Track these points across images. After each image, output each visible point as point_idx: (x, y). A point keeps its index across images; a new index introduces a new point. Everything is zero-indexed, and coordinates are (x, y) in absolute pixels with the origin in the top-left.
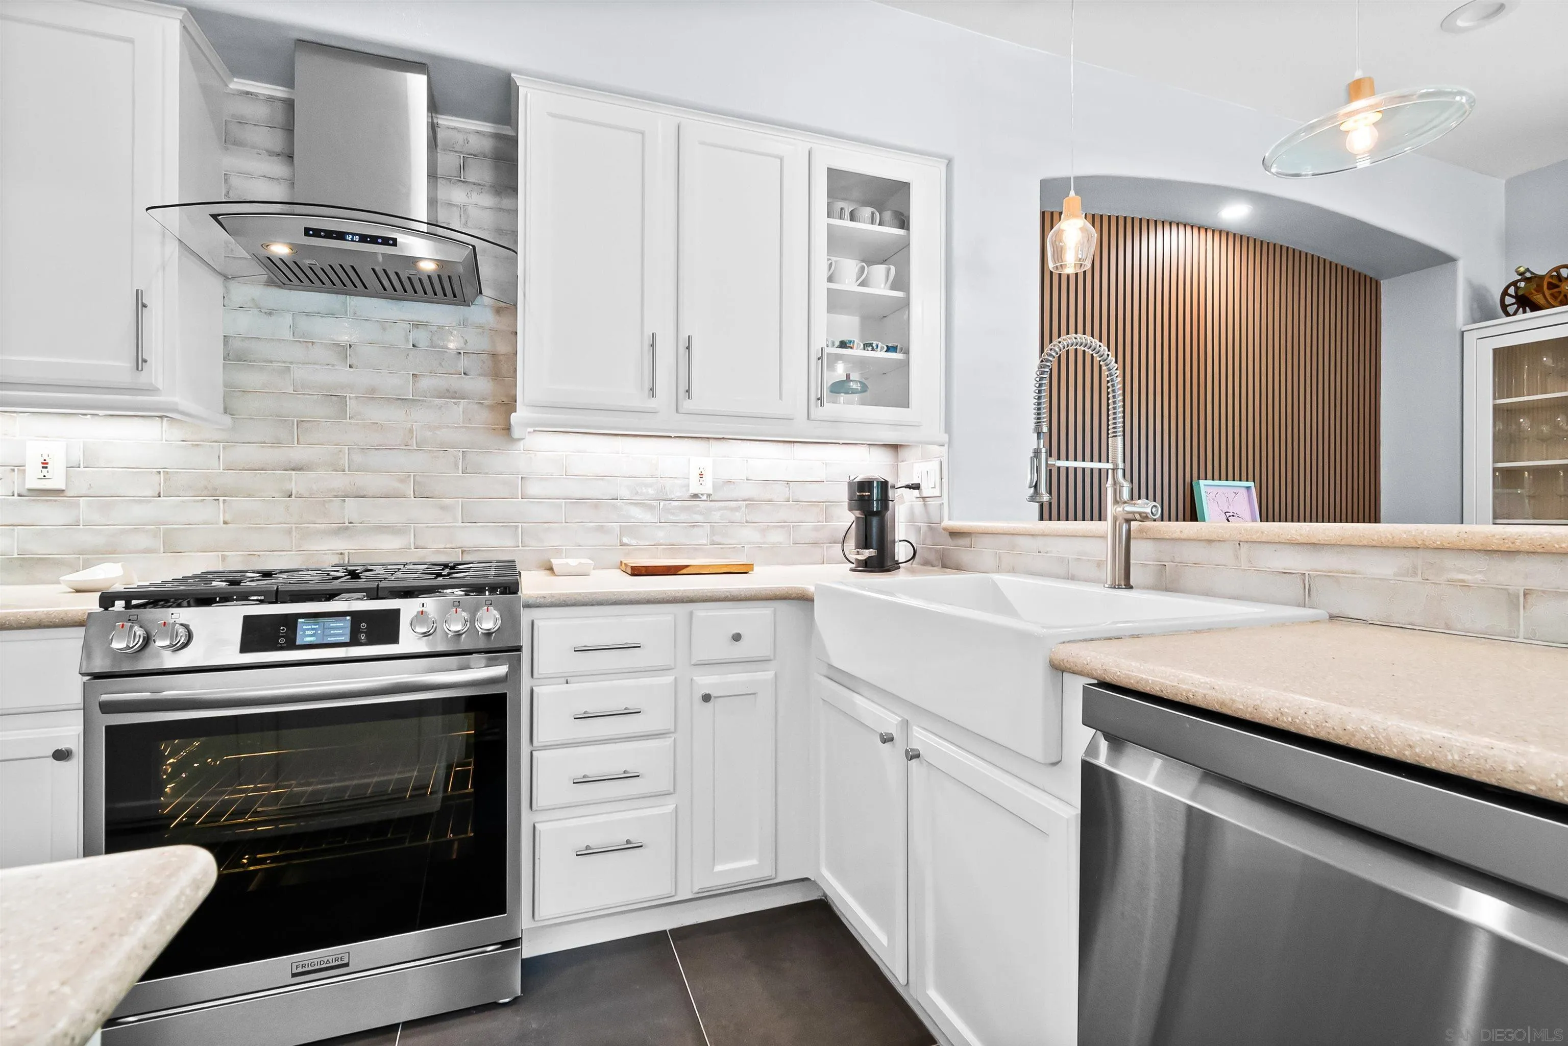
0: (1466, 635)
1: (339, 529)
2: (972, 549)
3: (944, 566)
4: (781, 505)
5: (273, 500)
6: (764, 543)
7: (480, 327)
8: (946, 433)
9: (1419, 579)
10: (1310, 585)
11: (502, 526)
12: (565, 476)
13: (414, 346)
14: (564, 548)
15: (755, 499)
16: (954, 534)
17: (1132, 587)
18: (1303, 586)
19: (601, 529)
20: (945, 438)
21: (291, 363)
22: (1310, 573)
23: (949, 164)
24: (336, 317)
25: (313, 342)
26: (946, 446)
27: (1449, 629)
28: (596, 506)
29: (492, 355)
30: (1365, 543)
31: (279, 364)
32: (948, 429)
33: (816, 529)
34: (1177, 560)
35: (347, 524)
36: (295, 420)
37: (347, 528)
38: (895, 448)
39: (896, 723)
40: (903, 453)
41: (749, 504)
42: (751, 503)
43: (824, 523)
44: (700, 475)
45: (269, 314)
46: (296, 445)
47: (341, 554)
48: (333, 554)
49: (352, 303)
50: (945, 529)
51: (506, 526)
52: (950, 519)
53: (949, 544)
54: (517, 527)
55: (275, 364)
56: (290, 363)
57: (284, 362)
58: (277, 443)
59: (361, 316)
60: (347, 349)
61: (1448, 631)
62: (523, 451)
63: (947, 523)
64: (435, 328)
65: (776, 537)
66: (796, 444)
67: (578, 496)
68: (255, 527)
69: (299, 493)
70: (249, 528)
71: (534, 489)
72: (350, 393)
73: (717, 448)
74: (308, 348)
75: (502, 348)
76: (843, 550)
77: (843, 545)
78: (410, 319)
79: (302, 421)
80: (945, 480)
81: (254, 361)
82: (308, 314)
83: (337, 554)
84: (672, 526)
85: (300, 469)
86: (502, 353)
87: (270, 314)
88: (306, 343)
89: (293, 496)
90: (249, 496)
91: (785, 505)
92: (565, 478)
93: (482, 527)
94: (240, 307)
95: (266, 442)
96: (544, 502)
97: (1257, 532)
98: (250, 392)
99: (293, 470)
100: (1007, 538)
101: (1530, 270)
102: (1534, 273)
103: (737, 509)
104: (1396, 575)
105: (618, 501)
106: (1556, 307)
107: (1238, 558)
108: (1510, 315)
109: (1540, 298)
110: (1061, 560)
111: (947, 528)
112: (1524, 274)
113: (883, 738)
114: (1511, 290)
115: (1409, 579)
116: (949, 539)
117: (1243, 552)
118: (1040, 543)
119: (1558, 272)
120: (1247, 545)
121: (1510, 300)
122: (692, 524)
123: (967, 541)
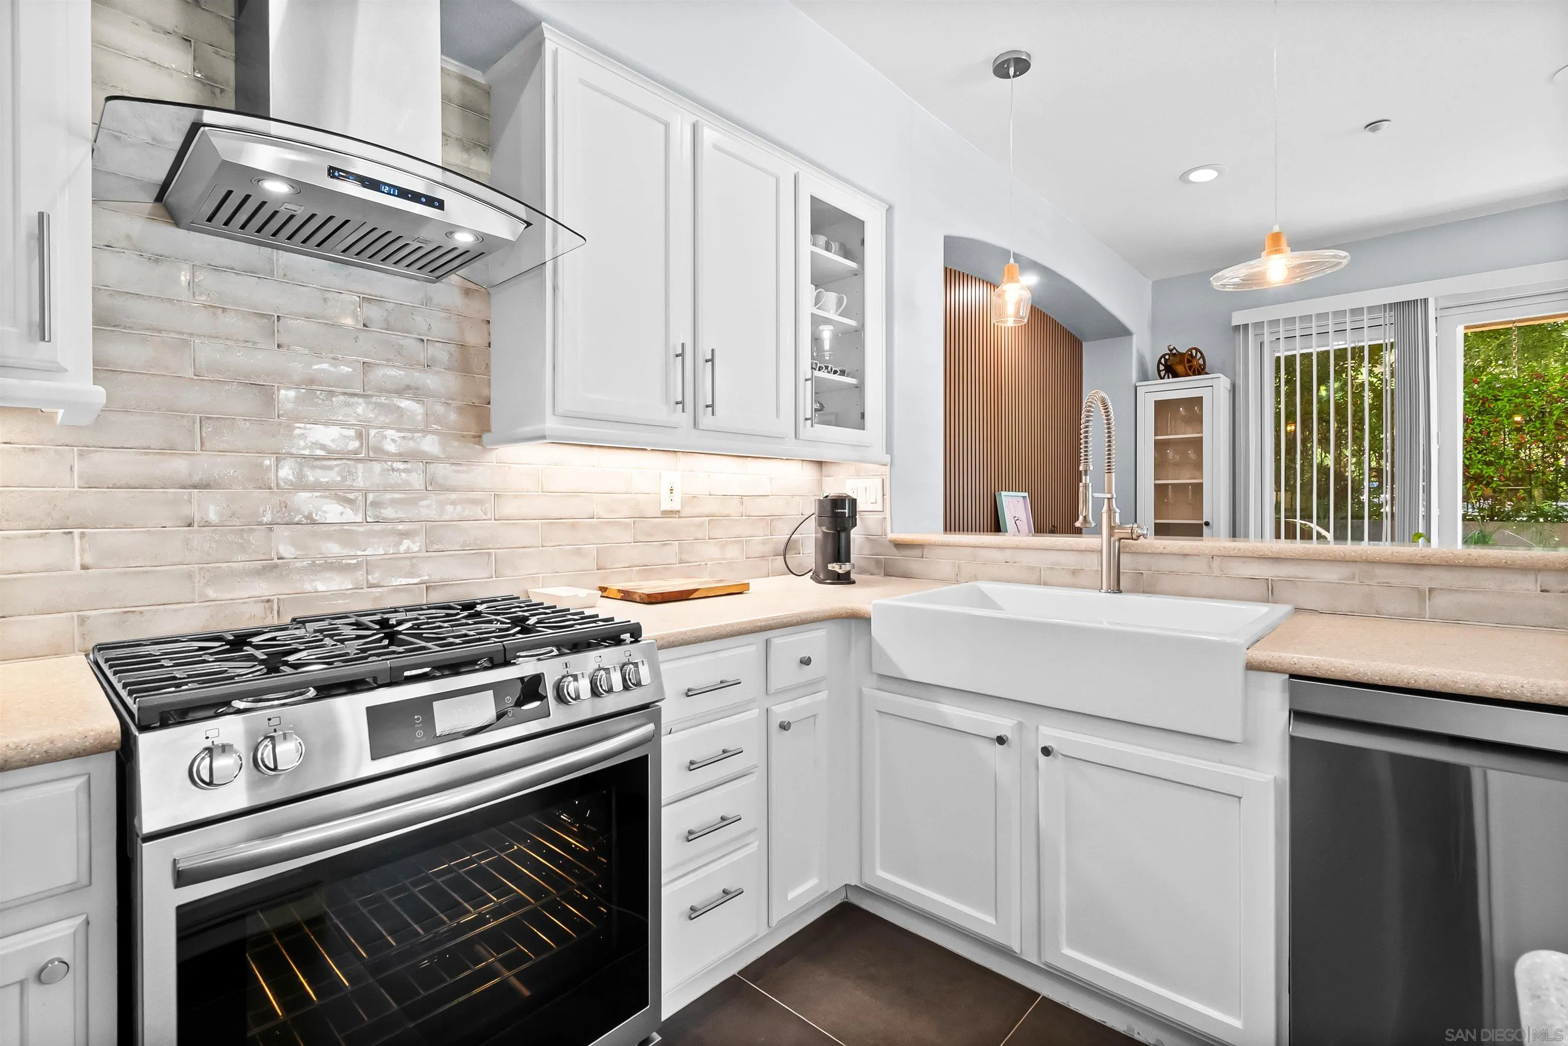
0: (1391, 617)
1: (264, 568)
2: (924, 559)
3: (887, 574)
4: (737, 520)
5: (163, 531)
6: (723, 559)
7: (447, 310)
8: (887, 453)
9: (1357, 582)
10: (1272, 587)
11: (474, 554)
12: (540, 493)
13: (365, 325)
14: (541, 575)
15: (716, 515)
16: (899, 545)
17: (1121, 592)
18: (1267, 589)
19: (578, 552)
20: (887, 458)
21: (191, 335)
22: (1273, 578)
23: (890, 210)
24: (259, 278)
25: (224, 308)
26: (889, 465)
27: (1378, 614)
28: (573, 526)
29: (460, 346)
30: (1322, 558)
31: (173, 335)
32: (889, 449)
33: (764, 543)
34: (1153, 568)
35: (276, 561)
36: (198, 416)
37: (276, 566)
38: (820, 464)
39: (1012, 725)
40: (825, 469)
41: (711, 520)
42: (712, 517)
43: (769, 537)
44: (671, 490)
45: (155, 260)
46: (199, 451)
47: (268, 601)
48: (256, 602)
49: (281, 261)
50: (891, 541)
51: (478, 553)
52: (892, 532)
53: (895, 554)
54: (489, 554)
55: (164, 334)
56: (189, 334)
57: (181, 333)
58: (169, 449)
59: (293, 280)
60: (274, 321)
61: (1378, 615)
62: (495, 464)
63: (891, 536)
64: (391, 306)
65: (733, 552)
66: (748, 459)
67: (555, 516)
68: (135, 573)
69: (205, 520)
70: (125, 574)
71: (510, 508)
72: (278, 383)
73: (685, 462)
74: (216, 314)
75: (473, 338)
76: (786, 563)
77: (785, 558)
78: (361, 290)
79: (208, 418)
80: (887, 497)
81: (131, 328)
82: (215, 268)
83: (262, 601)
84: (645, 545)
85: (205, 486)
86: (471, 344)
87: (157, 261)
88: (214, 309)
89: (196, 524)
90: (125, 526)
91: (739, 520)
92: (542, 495)
93: (450, 555)
94: (106, 246)
95: (152, 447)
96: (519, 523)
97: (1234, 549)
98: (125, 372)
99: (195, 487)
100: (968, 550)
101: (1174, 348)
102: (1177, 351)
103: (700, 525)
104: (1338, 580)
105: (595, 520)
106: (1191, 376)
107: (1210, 567)
108: (1162, 378)
109: (1180, 369)
110: (1032, 569)
111: (895, 540)
112: (1171, 351)
113: (1001, 740)
114: (1163, 361)
115: (1351, 582)
116: (894, 550)
117: (1216, 563)
118: (1007, 554)
119: (1191, 352)
120: (1219, 559)
121: (1162, 367)
122: (663, 543)
123: (917, 552)
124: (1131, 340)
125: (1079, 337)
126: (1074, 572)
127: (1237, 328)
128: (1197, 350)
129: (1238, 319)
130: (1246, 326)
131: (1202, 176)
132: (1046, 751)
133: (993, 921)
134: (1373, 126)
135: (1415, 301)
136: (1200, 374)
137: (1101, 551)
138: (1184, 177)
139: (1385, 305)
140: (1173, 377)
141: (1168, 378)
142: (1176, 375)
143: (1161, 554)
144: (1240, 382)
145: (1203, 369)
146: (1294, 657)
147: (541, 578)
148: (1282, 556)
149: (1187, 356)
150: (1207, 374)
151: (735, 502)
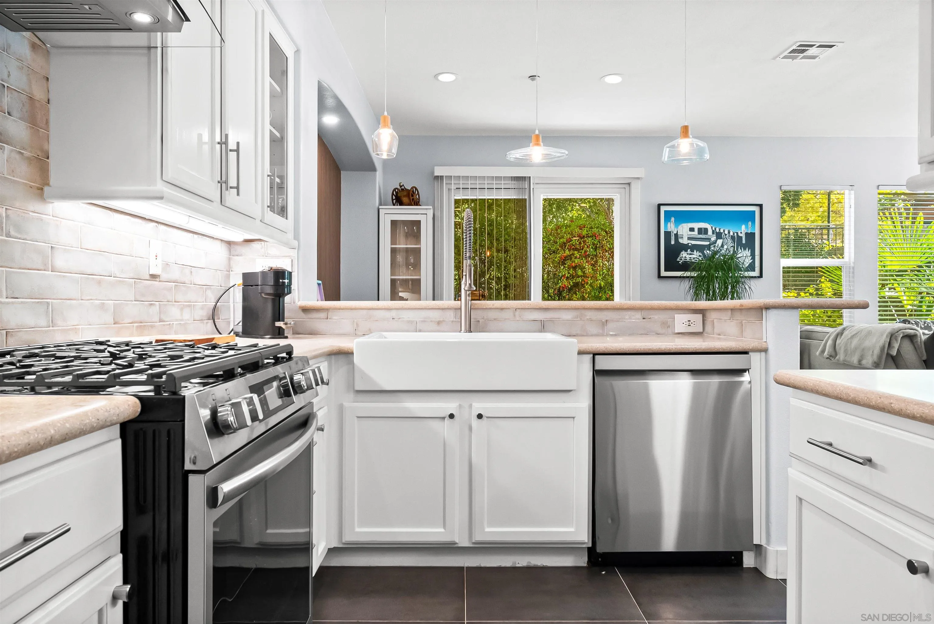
2: (329, 320)
3: (295, 333)
7: (21, 61)
8: (295, 239)
9: (579, 319)
10: (544, 324)
15: (178, 281)
17: (471, 332)
18: (541, 325)
20: (295, 243)
22: (544, 320)
26: (297, 249)
28: (98, 282)
29: (30, 98)
32: (297, 236)
33: (202, 308)
34: (485, 318)
39: (456, 406)
42: (177, 284)
44: (156, 256)
50: (300, 307)
51: (41, 302)
52: (301, 299)
54: (48, 304)
62: (52, 217)
63: (300, 303)
67: (89, 272)
71: (60, 261)
73: (162, 232)
75: (38, 92)
80: (295, 273)
84: (141, 304)
86: (39, 99)
92: (80, 251)
96: (67, 276)
97: (528, 304)
100: (365, 312)
101: (403, 185)
102: (404, 187)
103: (170, 289)
104: (572, 318)
105: (112, 278)
106: (413, 205)
107: (515, 316)
108: (394, 205)
109: (405, 200)
110: (410, 322)
111: (303, 307)
112: (401, 186)
113: (452, 416)
114: (394, 193)
115: (576, 319)
116: (302, 314)
117: (517, 313)
118: (393, 314)
119: (413, 189)
120: (519, 310)
121: (394, 198)
122: (151, 303)
123: (323, 315)
124: (375, 176)
125: (340, 167)
126: (439, 323)
127: (437, 177)
128: (416, 189)
129: (438, 171)
130: (442, 177)
131: (445, 78)
132: (480, 416)
133: (442, 530)
134: (532, 77)
135: (525, 177)
136: (417, 205)
137: (461, 309)
138: (436, 76)
139: (512, 177)
140: (400, 205)
141: (397, 205)
142: (401, 204)
143: (490, 309)
144: (438, 214)
145: (419, 202)
146: (597, 345)
147: (81, 329)
148: (549, 307)
149: (411, 192)
150: (420, 205)
151: (187, 271)
